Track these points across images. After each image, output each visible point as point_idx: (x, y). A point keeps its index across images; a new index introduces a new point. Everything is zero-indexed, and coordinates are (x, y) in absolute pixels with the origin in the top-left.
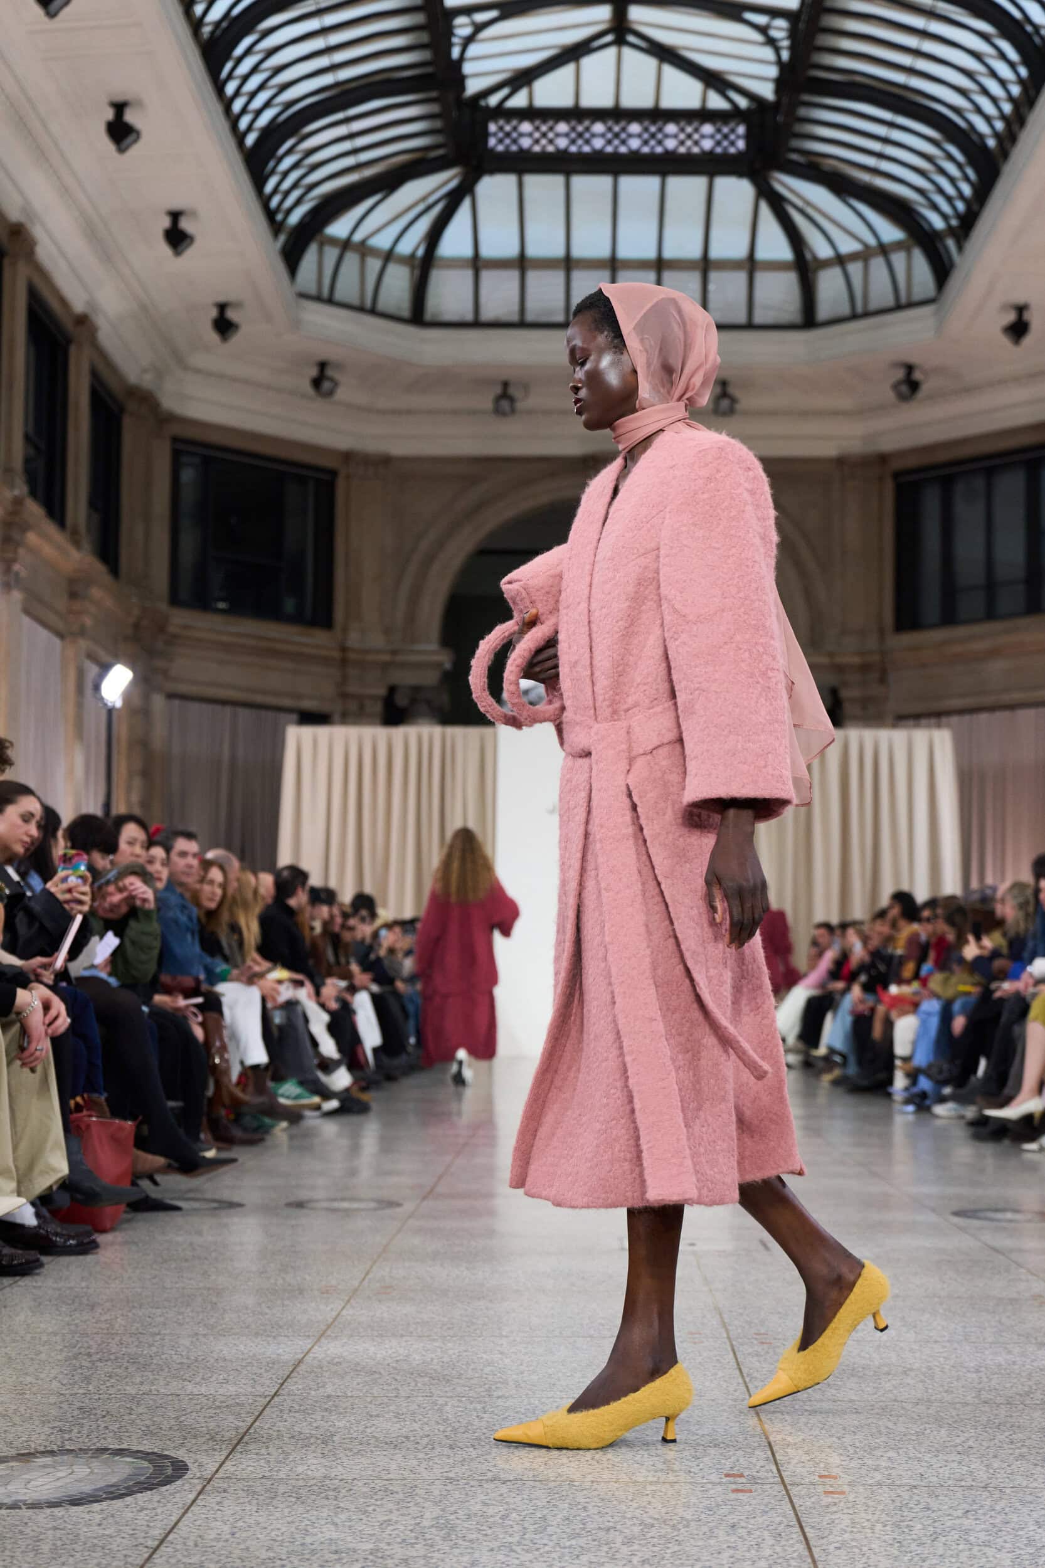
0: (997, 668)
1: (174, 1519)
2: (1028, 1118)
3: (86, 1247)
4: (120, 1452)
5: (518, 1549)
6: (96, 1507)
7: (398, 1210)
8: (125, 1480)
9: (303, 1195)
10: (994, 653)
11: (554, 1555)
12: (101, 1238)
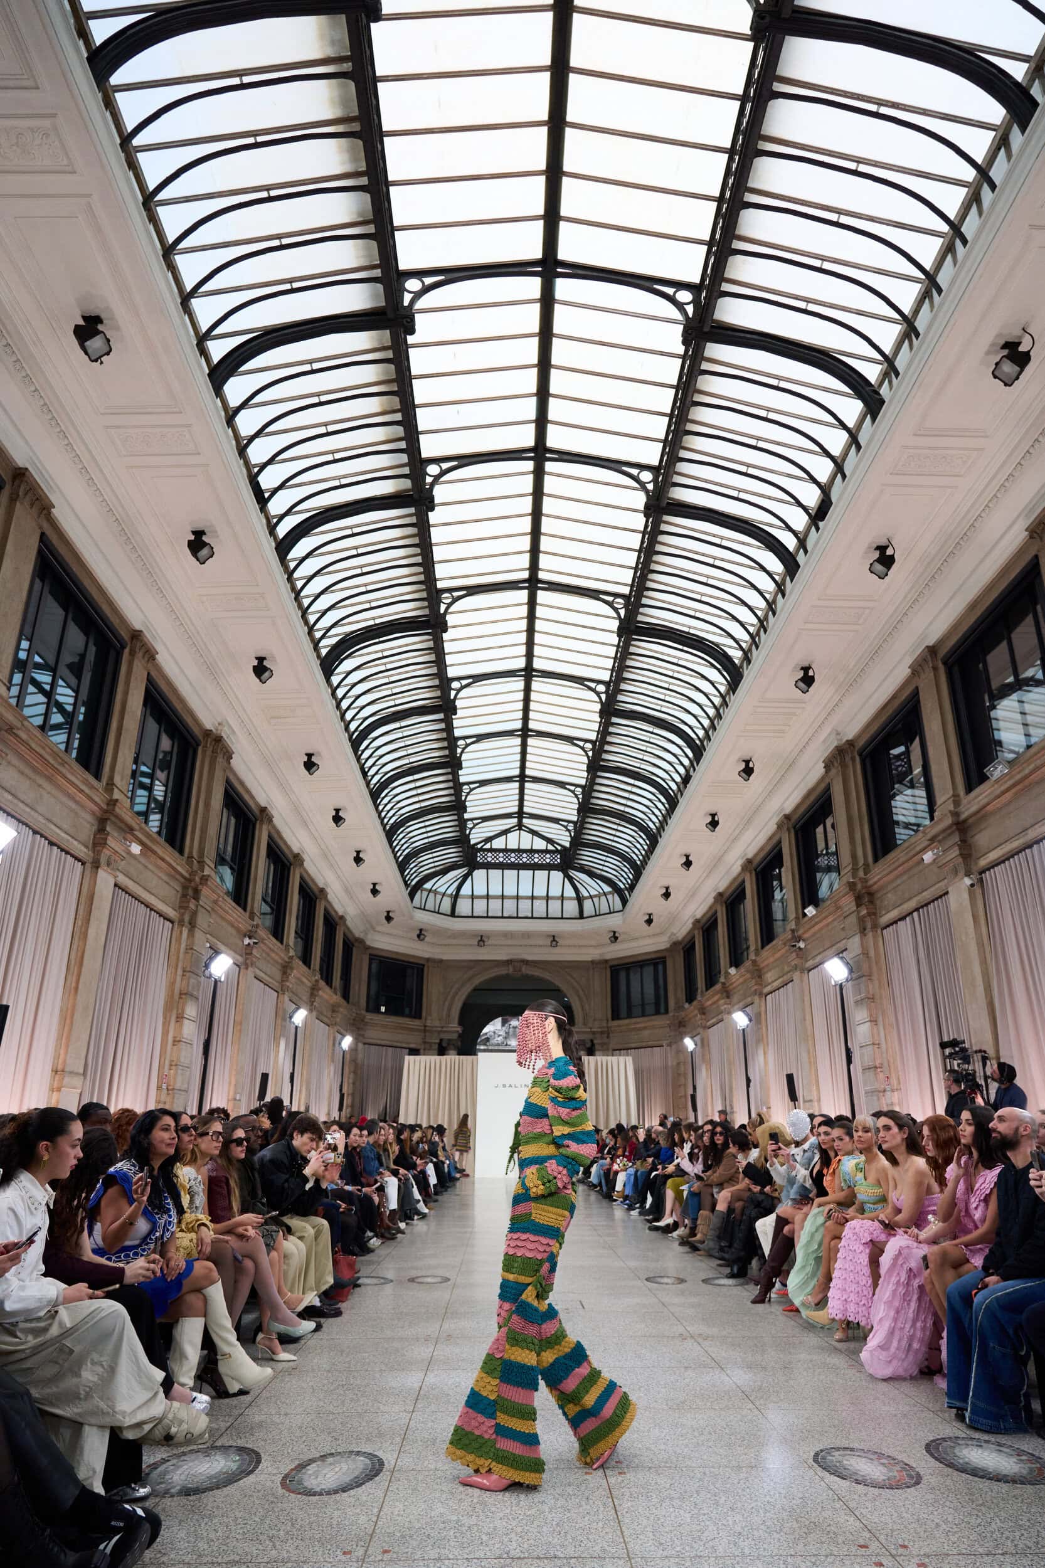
0: (646, 1033)
1: (381, 1500)
2: (668, 1225)
3: (338, 1313)
4: (358, 1453)
5: (510, 1517)
6: (352, 1492)
7: (449, 1283)
8: (362, 1473)
9: (413, 1273)
10: (645, 1028)
11: (524, 1522)
12: (343, 1306)
